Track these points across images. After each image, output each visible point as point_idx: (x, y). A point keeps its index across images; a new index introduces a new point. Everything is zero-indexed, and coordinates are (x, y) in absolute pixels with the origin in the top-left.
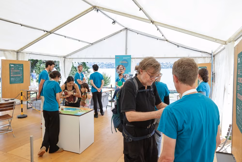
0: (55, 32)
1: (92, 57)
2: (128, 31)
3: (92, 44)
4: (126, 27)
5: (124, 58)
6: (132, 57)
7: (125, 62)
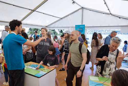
0: (36, 10)
1: (62, 27)
2: (84, 9)
3: (62, 19)
4: (82, 6)
5: (81, 27)
6: (85, 26)
7: (81, 29)
